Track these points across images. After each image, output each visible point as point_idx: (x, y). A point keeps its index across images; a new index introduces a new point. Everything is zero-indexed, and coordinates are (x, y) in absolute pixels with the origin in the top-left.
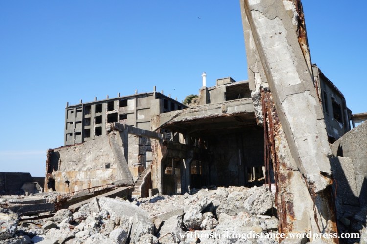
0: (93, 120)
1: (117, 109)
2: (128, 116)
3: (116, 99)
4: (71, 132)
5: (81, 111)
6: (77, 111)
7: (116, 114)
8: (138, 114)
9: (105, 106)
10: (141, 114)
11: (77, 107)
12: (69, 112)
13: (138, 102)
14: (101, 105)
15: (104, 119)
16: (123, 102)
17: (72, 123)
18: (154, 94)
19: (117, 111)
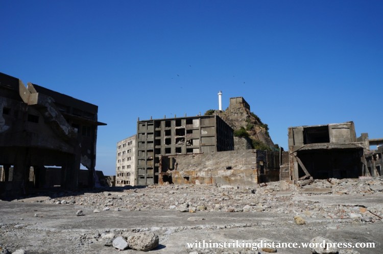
0: (163, 133)
1: (183, 125)
2: (193, 131)
3: (184, 118)
4: (143, 141)
5: (152, 125)
6: (148, 125)
7: (183, 129)
8: (202, 131)
9: (174, 123)
10: (204, 131)
11: (148, 122)
12: (141, 125)
13: (202, 122)
14: (170, 122)
15: (173, 132)
16: (189, 121)
17: (144, 134)
18: (215, 117)
19: (184, 127)
